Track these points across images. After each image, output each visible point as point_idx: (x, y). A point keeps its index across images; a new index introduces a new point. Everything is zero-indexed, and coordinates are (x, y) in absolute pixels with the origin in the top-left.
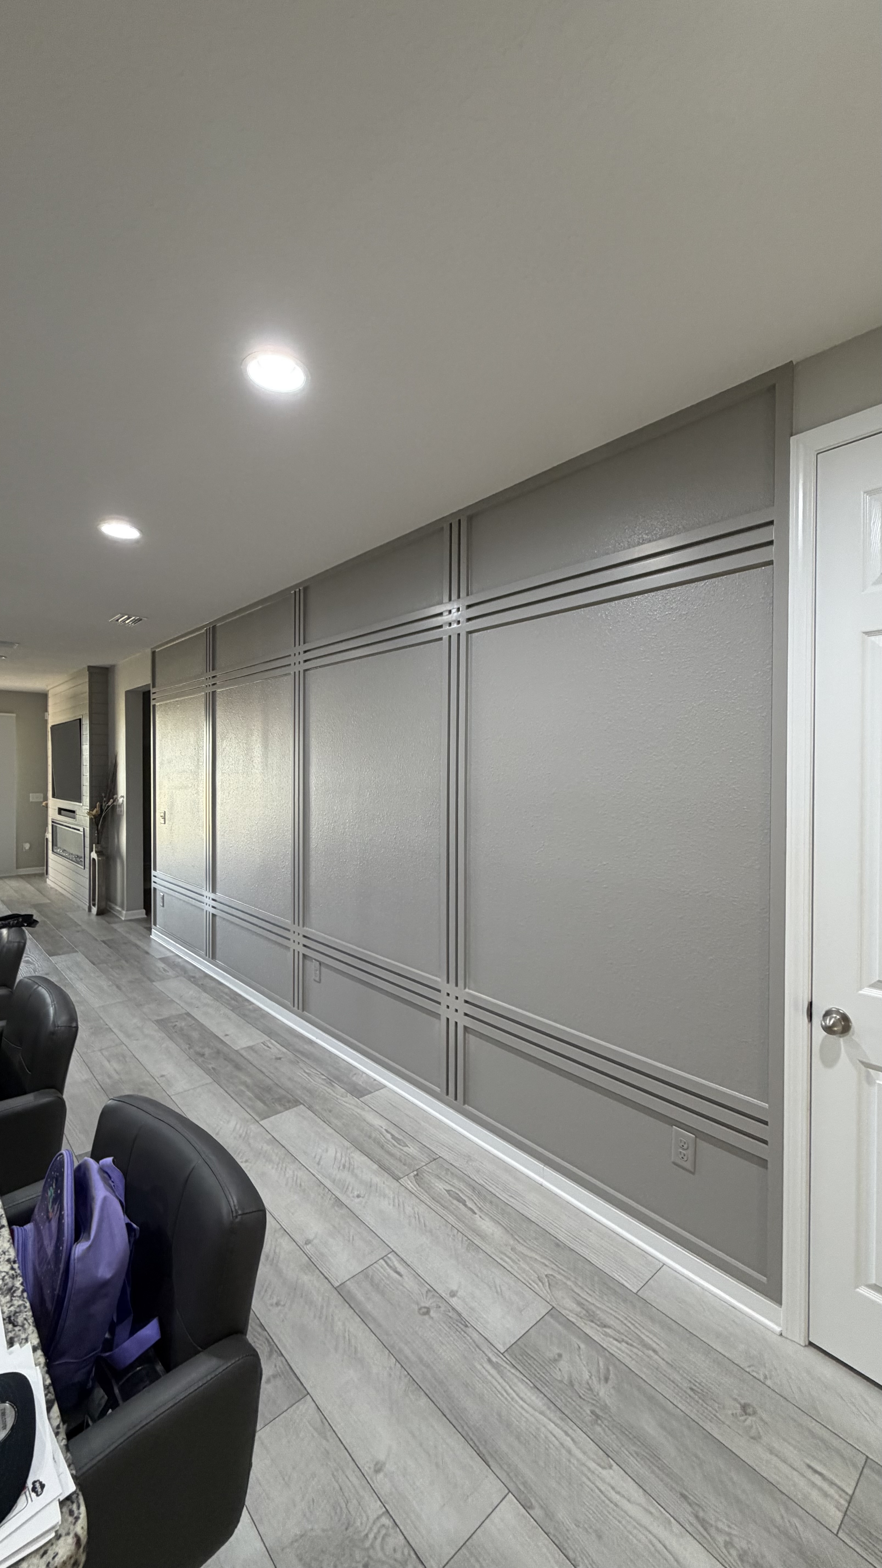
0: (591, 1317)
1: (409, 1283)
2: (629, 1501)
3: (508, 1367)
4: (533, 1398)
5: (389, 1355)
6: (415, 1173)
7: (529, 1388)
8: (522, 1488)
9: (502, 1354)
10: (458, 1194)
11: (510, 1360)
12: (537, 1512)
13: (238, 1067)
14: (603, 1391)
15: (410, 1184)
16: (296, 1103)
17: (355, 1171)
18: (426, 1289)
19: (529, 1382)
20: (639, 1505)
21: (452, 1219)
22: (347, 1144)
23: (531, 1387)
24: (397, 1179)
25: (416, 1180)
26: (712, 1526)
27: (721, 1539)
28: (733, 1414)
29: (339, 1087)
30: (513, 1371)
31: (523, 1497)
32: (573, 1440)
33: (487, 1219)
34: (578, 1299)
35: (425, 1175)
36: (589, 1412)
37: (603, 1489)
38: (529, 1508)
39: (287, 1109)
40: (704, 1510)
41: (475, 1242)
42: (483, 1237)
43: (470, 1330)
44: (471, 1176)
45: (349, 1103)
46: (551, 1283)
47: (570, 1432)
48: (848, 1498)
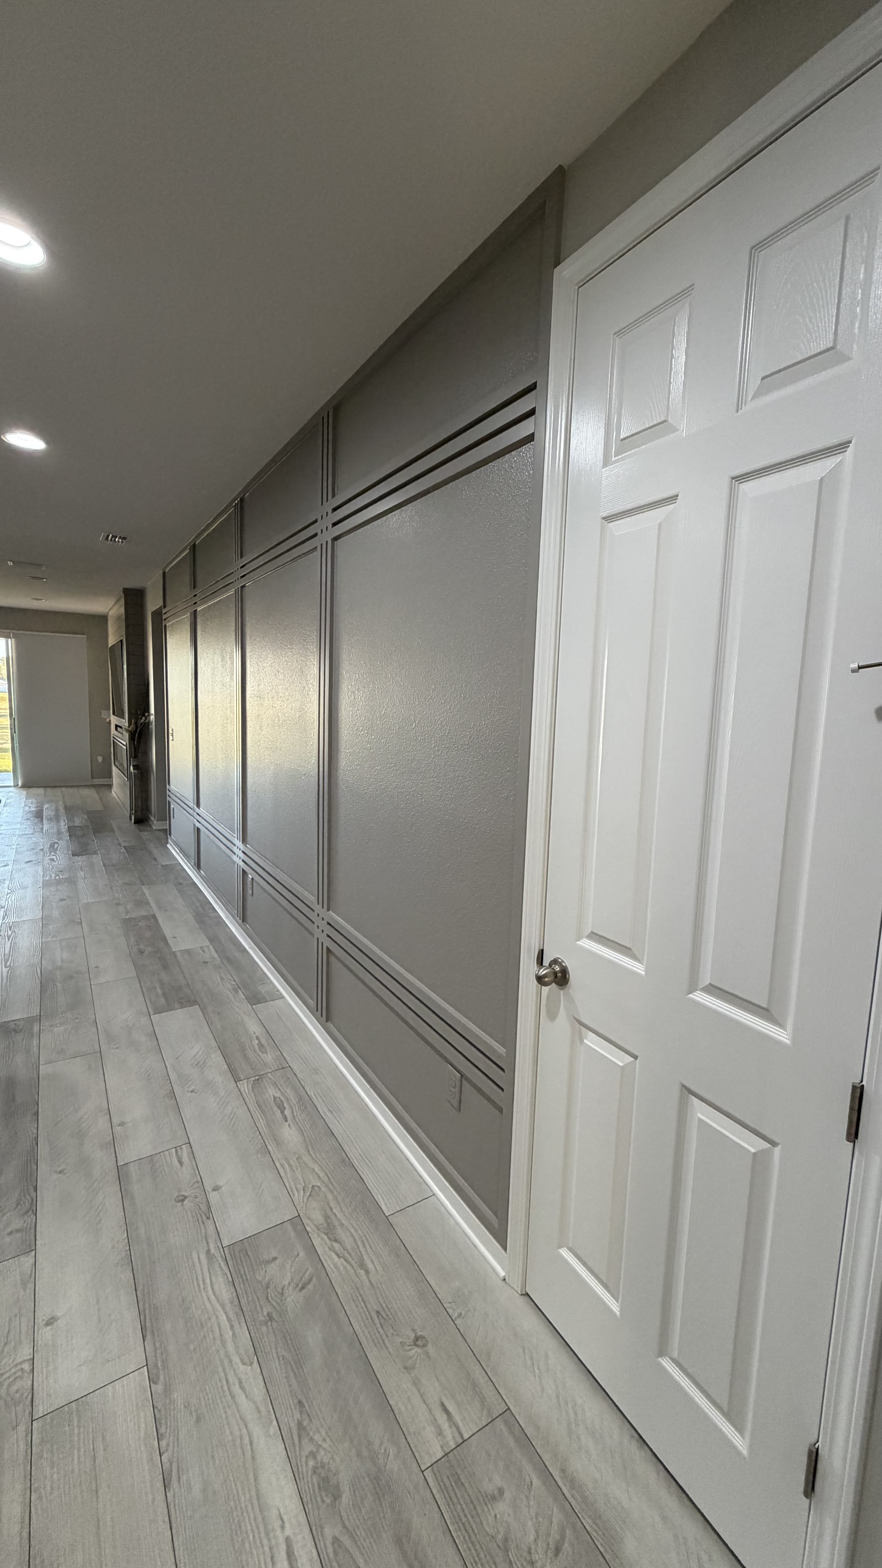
0: (329, 1230)
1: (186, 1173)
2: (246, 1397)
3: (220, 1261)
4: (224, 1291)
5: (124, 1231)
6: (257, 1078)
7: (226, 1281)
8: (159, 1364)
9: (223, 1248)
10: (283, 1102)
11: (227, 1255)
12: (159, 1388)
13: (165, 967)
14: (292, 1299)
15: (245, 1086)
16: (194, 1003)
17: (205, 1069)
18: (196, 1180)
19: (229, 1276)
20: (255, 1403)
21: (261, 1124)
22: (214, 1043)
23: (229, 1281)
24: (237, 1080)
25: (254, 1083)
26: (308, 1434)
27: (308, 1448)
28: (401, 1343)
29: (241, 994)
30: (223, 1264)
31: (154, 1371)
32: (234, 1334)
33: (293, 1128)
34: (327, 1212)
35: (264, 1080)
36: (265, 1313)
37: (231, 1380)
38: (153, 1382)
39: (181, 1008)
40: (310, 1420)
41: (269, 1147)
42: (278, 1143)
43: (210, 1222)
44: (305, 1088)
45: (240, 1007)
46: (313, 1192)
47: (237, 1326)
48: (460, 1441)
